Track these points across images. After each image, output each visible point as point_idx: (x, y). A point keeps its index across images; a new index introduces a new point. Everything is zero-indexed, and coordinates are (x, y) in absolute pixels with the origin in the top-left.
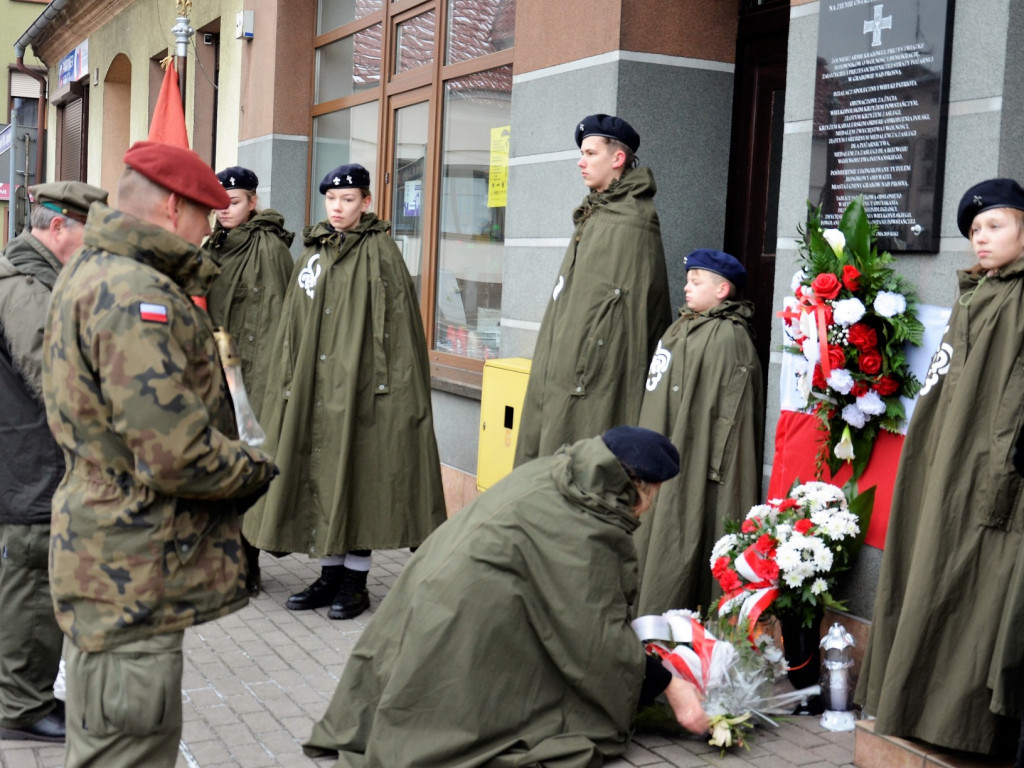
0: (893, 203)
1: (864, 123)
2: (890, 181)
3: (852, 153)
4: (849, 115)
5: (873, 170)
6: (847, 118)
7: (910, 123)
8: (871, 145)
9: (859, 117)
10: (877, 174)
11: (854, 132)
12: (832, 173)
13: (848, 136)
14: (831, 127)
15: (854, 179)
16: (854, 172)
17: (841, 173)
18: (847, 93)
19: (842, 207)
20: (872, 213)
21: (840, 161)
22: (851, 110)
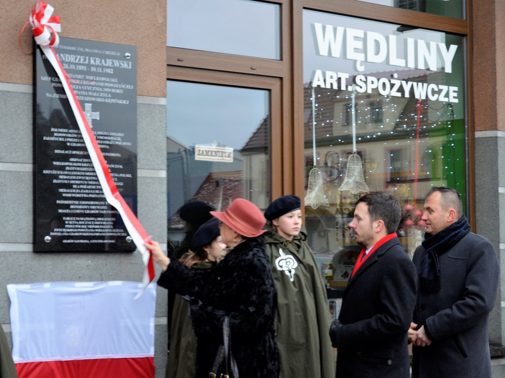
0: (110, 223)
1: (83, 173)
2: (106, 210)
3: (74, 191)
4: (68, 166)
5: (92, 203)
6: (67, 168)
7: (118, 178)
9: (78, 169)
10: (96, 205)
11: (74, 177)
12: (58, 202)
13: (70, 180)
14: (54, 172)
15: (77, 207)
16: (77, 202)
17: (66, 202)
18: (67, 152)
19: (68, 224)
20: (94, 229)
21: (64, 195)
22: (71, 164)
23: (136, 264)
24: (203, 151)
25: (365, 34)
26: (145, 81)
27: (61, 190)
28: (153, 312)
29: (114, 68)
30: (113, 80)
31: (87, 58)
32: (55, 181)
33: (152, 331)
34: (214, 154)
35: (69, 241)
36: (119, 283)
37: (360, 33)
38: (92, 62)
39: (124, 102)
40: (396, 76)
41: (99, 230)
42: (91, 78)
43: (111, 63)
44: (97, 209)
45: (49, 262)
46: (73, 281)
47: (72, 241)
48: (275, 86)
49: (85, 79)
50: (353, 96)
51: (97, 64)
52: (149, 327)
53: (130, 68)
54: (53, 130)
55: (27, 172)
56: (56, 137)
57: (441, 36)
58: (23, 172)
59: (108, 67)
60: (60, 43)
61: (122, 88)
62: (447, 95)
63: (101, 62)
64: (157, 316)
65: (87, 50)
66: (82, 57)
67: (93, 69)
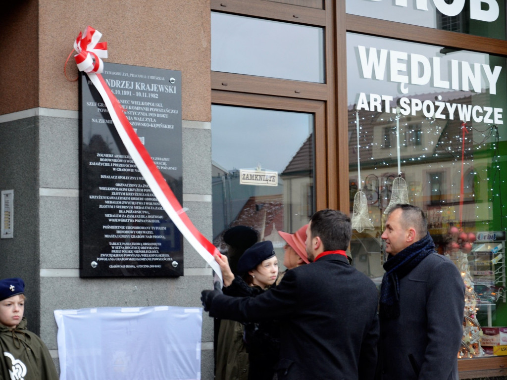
0: (156, 248)
1: (129, 198)
2: (152, 235)
3: (120, 216)
4: (114, 191)
5: (138, 228)
6: (113, 193)
8: (135, 212)
9: (124, 194)
10: (142, 230)
11: (120, 203)
12: (104, 227)
13: (115, 205)
14: (101, 197)
15: (123, 232)
16: (123, 227)
17: (112, 227)
18: (113, 177)
19: (115, 249)
20: (140, 254)
21: (110, 220)
22: (117, 189)
23: (182, 289)
24: (248, 175)
25: (409, 57)
26: (189, 105)
27: (107, 215)
28: (199, 337)
29: (159, 93)
30: (158, 105)
31: (132, 83)
32: (101, 206)
33: (198, 357)
34: (258, 177)
35: (115, 266)
36: (165, 308)
37: (404, 56)
38: (137, 86)
39: (169, 127)
40: (440, 98)
41: (145, 255)
42: (137, 103)
43: (155, 88)
44: (143, 234)
45: (95, 287)
46: (119, 306)
47: (118, 266)
48: (319, 110)
49: (130, 104)
50: (397, 119)
51: (142, 89)
52: (195, 352)
53: (175, 92)
54: (98, 155)
55: (73, 197)
56: (102, 162)
57: (485, 57)
58: (69, 197)
59: (153, 92)
60: (105, 69)
61: (167, 113)
62: (492, 117)
63: (146, 87)
64: (203, 341)
65: (132, 75)
66: (127, 82)
67: (139, 94)
